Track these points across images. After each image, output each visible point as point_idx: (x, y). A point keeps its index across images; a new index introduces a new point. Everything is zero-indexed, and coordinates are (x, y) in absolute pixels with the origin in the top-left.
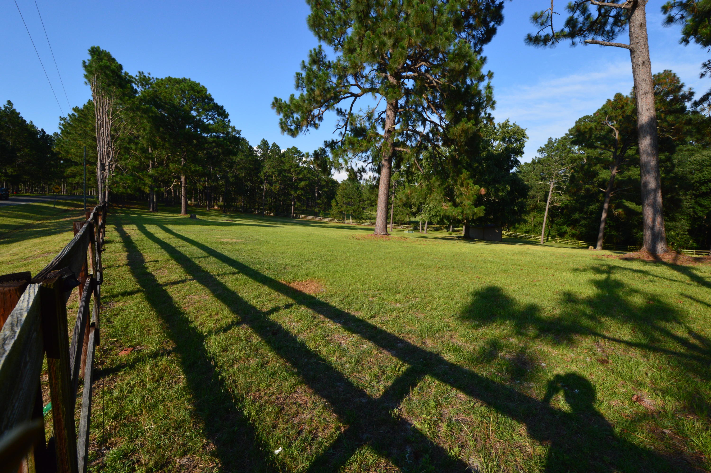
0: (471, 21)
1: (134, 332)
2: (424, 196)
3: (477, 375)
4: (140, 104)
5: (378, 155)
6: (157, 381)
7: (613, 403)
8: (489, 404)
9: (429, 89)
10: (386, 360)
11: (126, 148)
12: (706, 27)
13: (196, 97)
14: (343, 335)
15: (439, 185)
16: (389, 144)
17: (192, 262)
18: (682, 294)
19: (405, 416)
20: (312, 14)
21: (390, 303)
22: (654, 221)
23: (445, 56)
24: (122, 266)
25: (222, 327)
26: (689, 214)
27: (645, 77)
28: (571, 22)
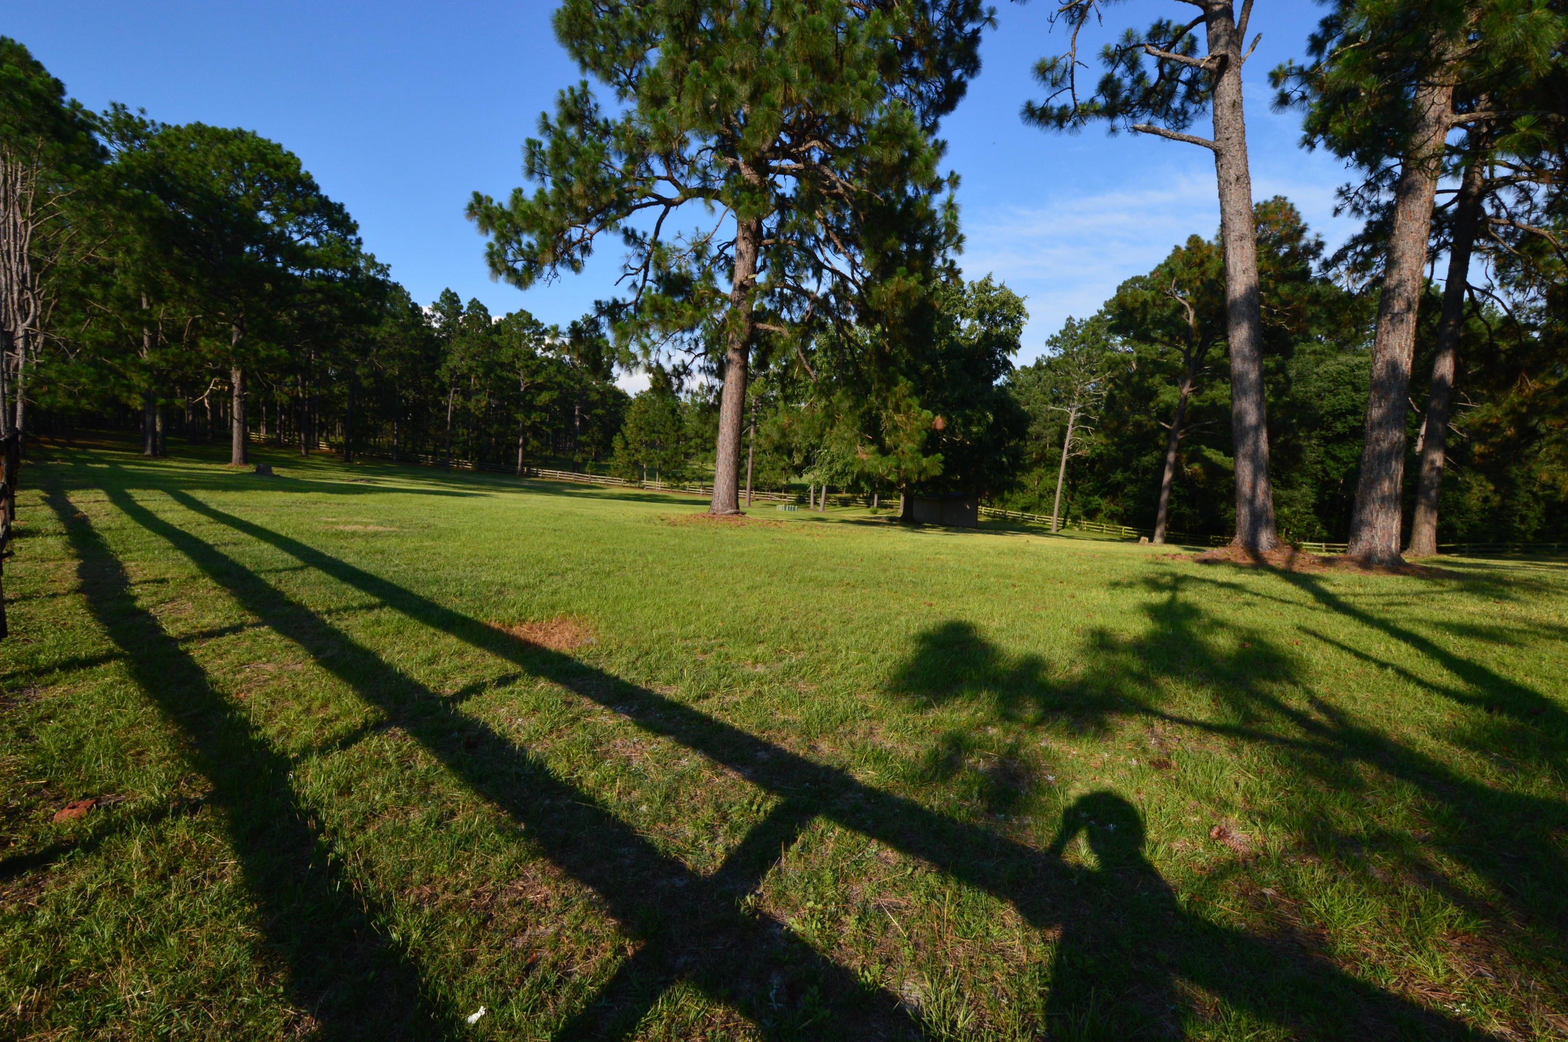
0: (916, 64)
1: (98, 759)
2: (818, 431)
3: (921, 810)
4: (117, 186)
5: (719, 339)
6: (163, 877)
7: (1176, 845)
8: (944, 868)
9: (828, 199)
10: (730, 791)
11: (75, 294)
12: (1340, 120)
13: (271, 177)
14: (635, 739)
15: (850, 408)
16: (744, 316)
17: (261, 580)
18: (1299, 628)
19: (770, 907)
20: (565, 8)
21: (741, 664)
22: (1254, 487)
23: (862, 131)
24: (65, 595)
25: (337, 736)
26: (1316, 475)
27: (1241, 206)
28: (1108, 86)
